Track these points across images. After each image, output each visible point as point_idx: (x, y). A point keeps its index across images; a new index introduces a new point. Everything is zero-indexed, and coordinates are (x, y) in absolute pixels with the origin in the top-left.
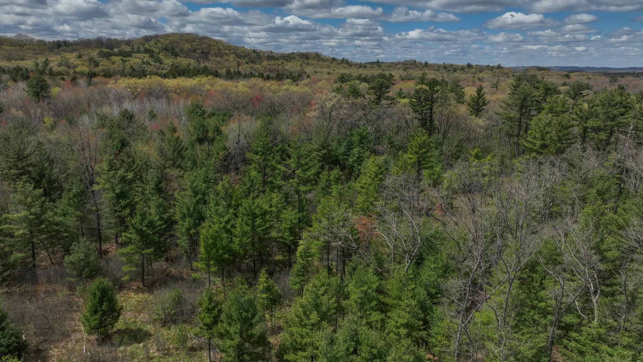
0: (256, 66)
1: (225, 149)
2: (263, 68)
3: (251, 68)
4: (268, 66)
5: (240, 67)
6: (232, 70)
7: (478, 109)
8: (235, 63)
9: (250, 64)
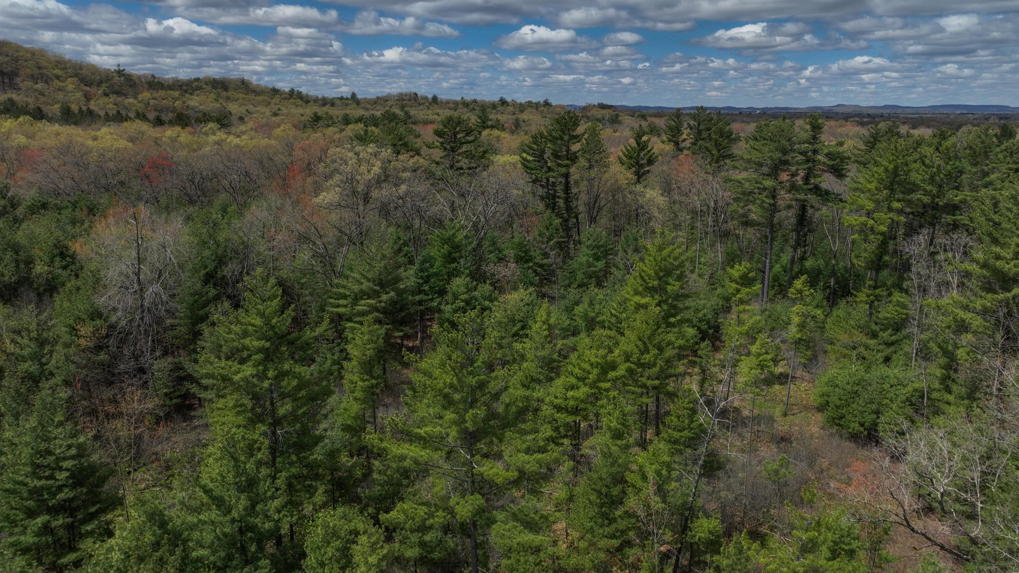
0: (127, 101)
1: (96, 314)
2: (142, 105)
3: (116, 104)
4: (152, 101)
5: (92, 102)
6: (75, 108)
7: (639, 171)
8: (79, 95)
9: (113, 98)
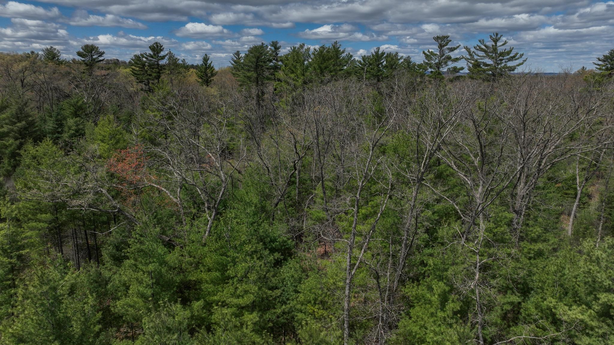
7: (207, 80)
